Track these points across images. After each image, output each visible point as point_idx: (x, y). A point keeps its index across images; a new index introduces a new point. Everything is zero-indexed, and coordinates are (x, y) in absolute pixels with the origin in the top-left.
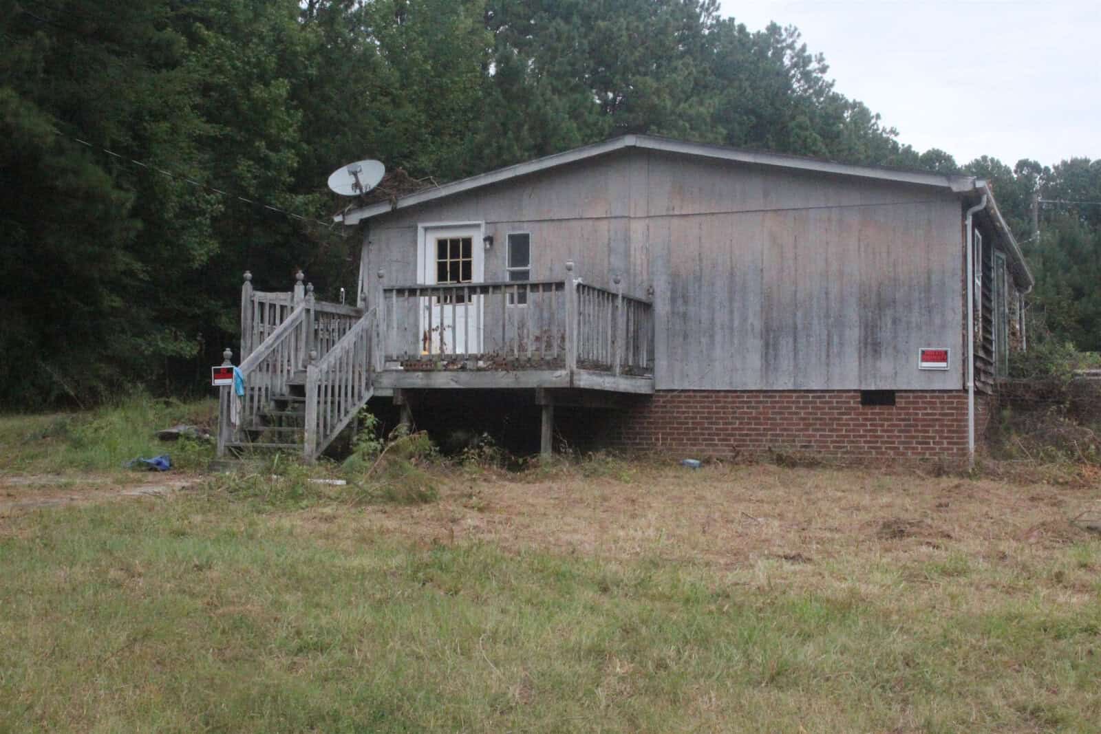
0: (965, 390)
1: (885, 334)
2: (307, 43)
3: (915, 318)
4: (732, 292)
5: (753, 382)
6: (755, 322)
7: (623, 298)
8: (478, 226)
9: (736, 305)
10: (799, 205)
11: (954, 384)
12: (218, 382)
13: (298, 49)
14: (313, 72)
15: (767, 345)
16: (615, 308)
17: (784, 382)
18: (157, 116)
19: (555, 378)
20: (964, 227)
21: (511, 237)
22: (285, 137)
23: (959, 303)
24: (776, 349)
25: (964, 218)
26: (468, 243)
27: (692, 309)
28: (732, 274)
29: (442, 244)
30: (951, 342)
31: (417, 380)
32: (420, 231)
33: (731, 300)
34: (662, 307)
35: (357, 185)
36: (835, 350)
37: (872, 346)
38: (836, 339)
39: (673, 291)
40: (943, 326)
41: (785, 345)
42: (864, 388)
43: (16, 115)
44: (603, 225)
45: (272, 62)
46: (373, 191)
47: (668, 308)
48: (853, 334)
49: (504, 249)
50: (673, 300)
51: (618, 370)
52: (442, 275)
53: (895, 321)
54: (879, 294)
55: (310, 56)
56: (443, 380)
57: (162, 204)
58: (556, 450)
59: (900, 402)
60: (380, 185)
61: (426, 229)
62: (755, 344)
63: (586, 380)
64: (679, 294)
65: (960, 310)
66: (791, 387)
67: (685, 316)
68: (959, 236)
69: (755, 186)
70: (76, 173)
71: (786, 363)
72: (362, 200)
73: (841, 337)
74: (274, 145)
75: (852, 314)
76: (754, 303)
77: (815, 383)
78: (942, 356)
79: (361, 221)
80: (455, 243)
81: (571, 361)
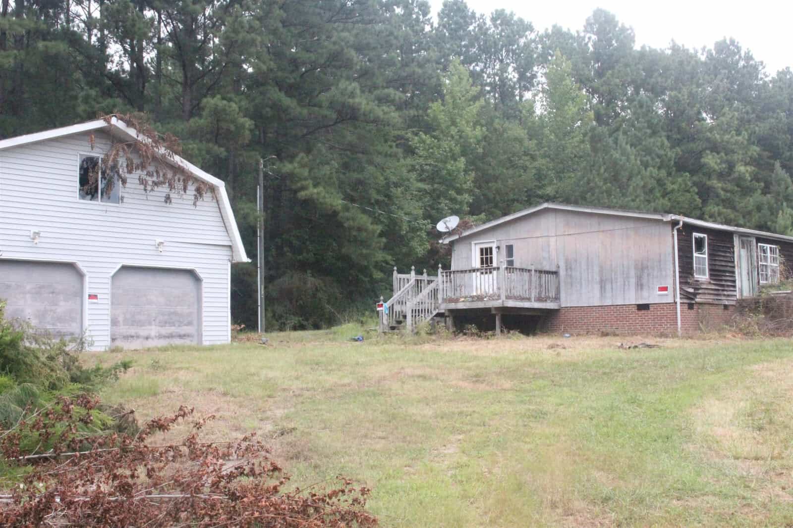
0: (676, 303)
1: (644, 281)
2: (476, 137)
3: (655, 273)
4: (588, 266)
5: (597, 303)
6: (597, 278)
7: (536, 271)
8: (493, 242)
9: (590, 271)
10: (611, 229)
11: (671, 300)
12: (378, 309)
13: (472, 140)
14: (480, 150)
15: (601, 287)
16: (531, 275)
17: (608, 302)
18: (396, 185)
19: (498, 304)
20: (673, 235)
21: (507, 246)
22: (465, 186)
23: (672, 266)
24: (605, 289)
25: (673, 230)
26: (491, 249)
27: (574, 274)
28: (588, 258)
29: (482, 250)
30: (669, 283)
31: (452, 306)
32: (473, 245)
33: (588, 269)
34: (562, 273)
35: (447, 227)
36: (626, 288)
37: (640, 286)
38: (627, 283)
39: (566, 266)
40: (666, 276)
41: (608, 286)
42: (637, 303)
43: (324, 197)
44: (540, 239)
45: (457, 150)
46: (454, 229)
47: (565, 273)
48: (633, 281)
49: (504, 251)
50: (567, 270)
51: (533, 300)
52: (482, 263)
53: (648, 275)
54: (642, 264)
55: (479, 142)
56: (461, 306)
57: (400, 227)
58: (502, 331)
59: (651, 308)
60: (457, 226)
61: (475, 244)
62: (597, 287)
63: (511, 304)
64: (569, 268)
65: (672, 269)
66: (610, 304)
67: (571, 276)
68: (670, 239)
69: (594, 221)
70: (353, 219)
71: (609, 294)
72: (450, 233)
73: (629, 282)
74: (459, 191)
75: (632, 273)
76: (596, 269)
77: (620, 302)
78: (665, 289)
79: (450, 242)
80: (486, 249)
81: (503, 297)
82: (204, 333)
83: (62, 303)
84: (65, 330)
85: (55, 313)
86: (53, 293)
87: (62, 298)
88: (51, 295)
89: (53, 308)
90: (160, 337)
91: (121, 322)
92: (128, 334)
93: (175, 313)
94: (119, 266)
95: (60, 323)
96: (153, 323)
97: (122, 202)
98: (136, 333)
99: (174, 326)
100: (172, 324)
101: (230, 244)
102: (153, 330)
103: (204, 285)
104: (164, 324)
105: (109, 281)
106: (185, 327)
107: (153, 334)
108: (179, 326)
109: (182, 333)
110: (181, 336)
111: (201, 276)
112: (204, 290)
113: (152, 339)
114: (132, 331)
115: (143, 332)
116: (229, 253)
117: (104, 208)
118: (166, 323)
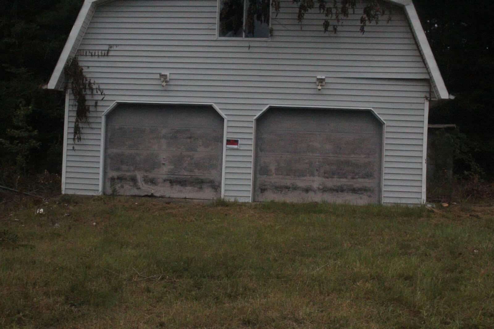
82: (384, 189)
83: (201, 149)
84: (203, 178)
85: (192, 159)
86: (190, 138)
87: (200, 143)
88: (189, 140)
89: (191, 153)
90: (325, 190)
91: (273, 171)
92: (282, 184)
93: (347, 163)
94: (265, 108)
95: (199, 170)
96: (316, 173)
97: (272, 36)
98: (293, 185)
99: (346, 178)
100: (343, 176)
101: (427, 77)
102: (316, 182)
103: (386, 129)
104: (329, 175)
105: (253, 125)
106: (360, 180)
107: (315, 185)
108: (353, 178)
109: (357, 186)
110: (354, 191)
111: (382, 118)
112: (386, 135)
113: (315, 191)
114: (288, 181)
115: (301, 183)
116: (427, 89)
117: (247, 45)
118: (333, 174)
